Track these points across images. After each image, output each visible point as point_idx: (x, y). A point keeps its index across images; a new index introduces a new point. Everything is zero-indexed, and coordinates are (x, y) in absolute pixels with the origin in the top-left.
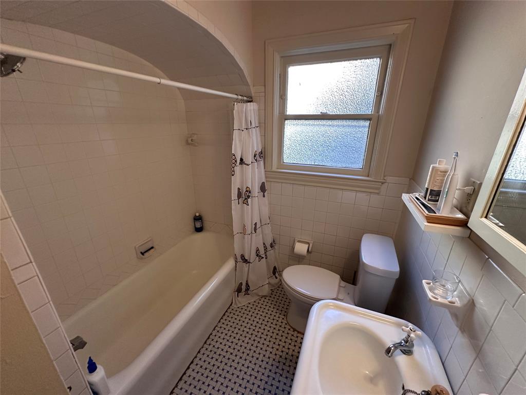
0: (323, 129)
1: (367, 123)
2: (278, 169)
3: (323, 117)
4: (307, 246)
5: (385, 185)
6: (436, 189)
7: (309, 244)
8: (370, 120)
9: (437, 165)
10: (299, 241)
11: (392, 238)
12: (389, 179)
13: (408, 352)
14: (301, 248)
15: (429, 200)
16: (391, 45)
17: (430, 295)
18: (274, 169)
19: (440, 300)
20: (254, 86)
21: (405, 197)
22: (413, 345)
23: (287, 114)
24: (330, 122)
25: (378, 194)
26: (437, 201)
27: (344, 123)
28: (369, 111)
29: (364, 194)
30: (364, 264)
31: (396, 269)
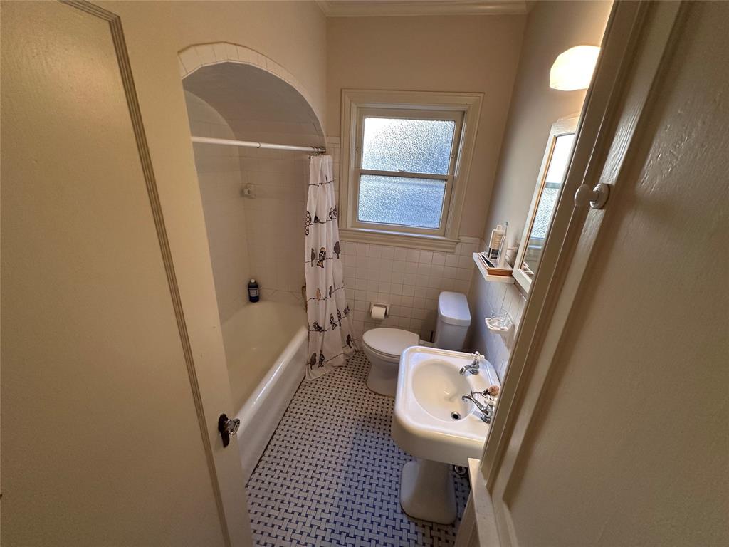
0: (400, 187)
1: (443, 184)
2: (352, 227)
3: (401, 174)
4: (385, 309)
5: (459, 246)
6: (496, 249)
7: (386, 307)
8: (446, 180)
9: (496, 230)
10: (375, 305)
11: (465, 294)
12: (463, 239)
13: (475, 372)
14: (378, 312)
15: (491, 258)
16: (464, 112)
17: (489, 326)
18: (349, 227)
19: (495, 328)
20: (327, 136)
21: (475, 256)
22: (478, 367)
23: (363, 168)
24: (407, 181)
25: (453, 253)
26: (496, 258)
27: (423, 182)
28: (445, 173)
29: (440, 254)
30: (442, 316)
31: (469, 318)
